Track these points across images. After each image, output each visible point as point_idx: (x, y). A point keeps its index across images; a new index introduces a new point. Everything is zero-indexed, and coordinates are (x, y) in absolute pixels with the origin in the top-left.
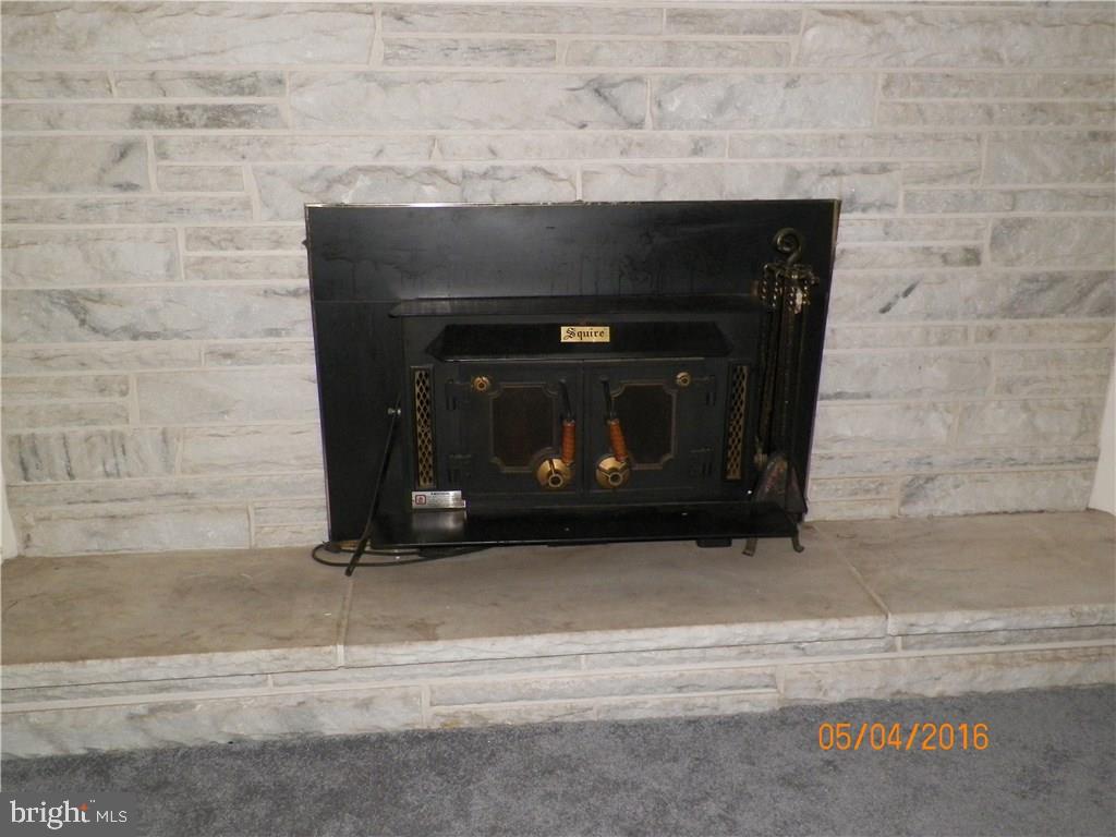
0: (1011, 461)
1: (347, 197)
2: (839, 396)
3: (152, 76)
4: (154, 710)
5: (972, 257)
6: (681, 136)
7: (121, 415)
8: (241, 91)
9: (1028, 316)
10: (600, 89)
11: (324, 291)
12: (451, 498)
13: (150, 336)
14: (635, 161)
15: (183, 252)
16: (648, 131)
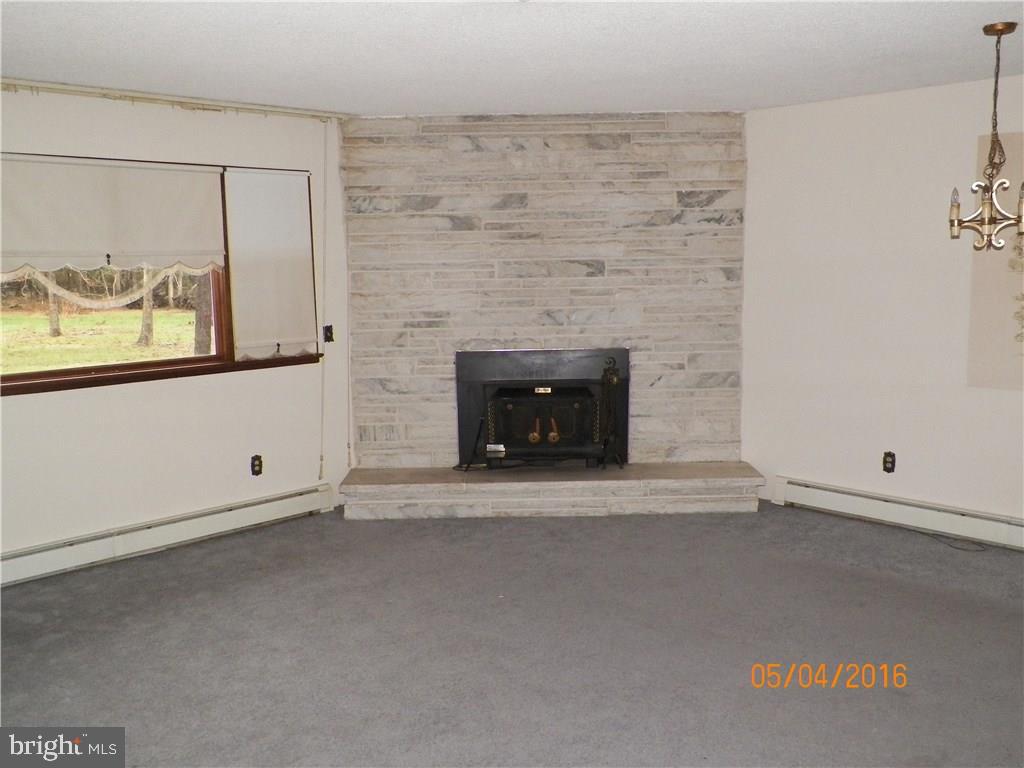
0: (707, 442)
1: (468, 349)
2: (639, 416)
3: (411, 313)
4: (406, 505)
5: (681, 367)
6: (577, 328)
7: (393, 419)
8: (437, 317)
9: (706, 387)
10: (549, 314)
11: (461, 380)
12: (501, 448)
13: (404, 393)
14: (561, 336)
15: (416, 366)
16: (565, 326)
